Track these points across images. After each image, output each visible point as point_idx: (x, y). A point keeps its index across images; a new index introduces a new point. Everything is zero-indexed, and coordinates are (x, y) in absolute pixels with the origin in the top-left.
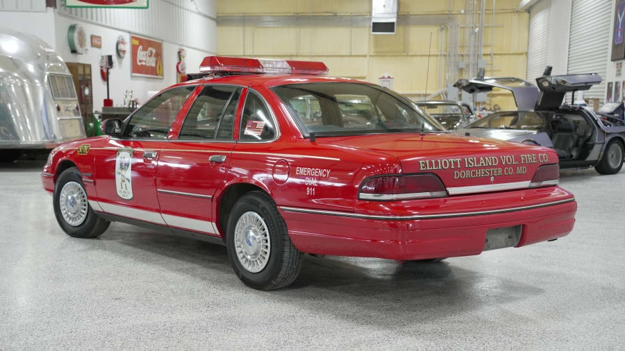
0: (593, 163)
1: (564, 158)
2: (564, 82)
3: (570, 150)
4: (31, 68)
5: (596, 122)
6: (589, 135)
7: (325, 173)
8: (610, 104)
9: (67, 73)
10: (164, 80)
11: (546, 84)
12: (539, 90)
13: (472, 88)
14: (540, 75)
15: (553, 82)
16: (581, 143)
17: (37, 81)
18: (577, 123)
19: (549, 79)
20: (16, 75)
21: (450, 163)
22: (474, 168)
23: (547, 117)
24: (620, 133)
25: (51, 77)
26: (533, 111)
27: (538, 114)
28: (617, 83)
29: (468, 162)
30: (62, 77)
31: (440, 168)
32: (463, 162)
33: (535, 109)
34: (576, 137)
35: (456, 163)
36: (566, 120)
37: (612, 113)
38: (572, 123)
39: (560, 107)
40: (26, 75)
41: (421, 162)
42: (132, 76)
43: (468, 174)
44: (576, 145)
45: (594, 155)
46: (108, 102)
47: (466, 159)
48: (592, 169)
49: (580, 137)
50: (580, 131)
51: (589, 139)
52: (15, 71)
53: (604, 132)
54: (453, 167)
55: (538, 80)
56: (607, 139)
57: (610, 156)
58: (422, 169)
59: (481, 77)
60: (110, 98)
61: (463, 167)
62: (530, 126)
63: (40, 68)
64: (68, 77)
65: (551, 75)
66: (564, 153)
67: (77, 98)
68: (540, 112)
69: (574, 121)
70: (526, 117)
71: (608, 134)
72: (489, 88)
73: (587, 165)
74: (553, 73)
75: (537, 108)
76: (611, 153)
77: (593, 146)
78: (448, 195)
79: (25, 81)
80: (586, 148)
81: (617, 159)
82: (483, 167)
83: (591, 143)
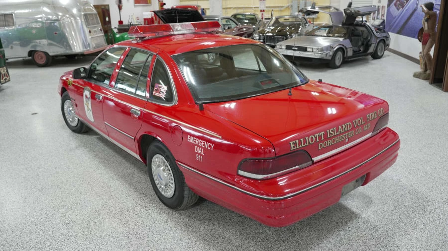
0: (370, 54)
1: (356, 52)
2: (359, 11)
3: (359, 47)
4: (75, 11)
5: (373, 31)
6: (369, 38)
7: (210, 146)
8: (378, 20)
9: (95, 11)
10: (152, 6)
11: (348, 11)
12: (344, 15)
13: (309, 13)
14: (346, 7)
15: (353, 11)
16: (365, 43)
17: (78, 18)
18: (363, 31)
19: (350, 9)
20: (68, 16)
21: (316, 138)
22: (335, 136)
23: (348, 29)
24: (384, 37)
25: (85, 15)
26: (341, 26)
27: (343, 27)
28: (378, 6)
29: (330, 133)
30: (91, 15)
31: (308, 144)
32: (326, 135)
33: (342, 25)
34: (362, 39)
35: (320, 136)
36: (357, 29)
37: (379, 26)
38: (361, 32)
39: (355, 23)
40: (73, 16)
41: (291, 143)
42: (135, 6)
43: (329, 142)
44: (363, 44)
45: (371, 50)
46: (121, 22)
47: (328, 131)
48: (370, 57)
49: (365, 39)
50: (365, 36)
51: (369, 41)
52: (67, 14)
53: (376, 37)
54: (318, 141)
55: (344, 10)
56: (378, 41)
57: (378, 49)
58: (292, 149)
59: (313, 7)
60: (122, 20)
61: (326, 138)
62: (339, 35)
63: (79, 10)
64: (95, 14)
65: (352, 7)
66: (356, 49)
67: (100, 24)
68: (345, 26)
69: (361, 31)
70: (337, 29)
71: (378, 38)
72: (317, 12)
73: (367, 55)
74: (353, 6)
75: (343, 24)
76: (379, 47)
77: (370, 45)
78: (314, 163)
79: (72, 18)
80: (367, 46)
81: (382, 51)
82: (341, 133)
83: (370, 43)
